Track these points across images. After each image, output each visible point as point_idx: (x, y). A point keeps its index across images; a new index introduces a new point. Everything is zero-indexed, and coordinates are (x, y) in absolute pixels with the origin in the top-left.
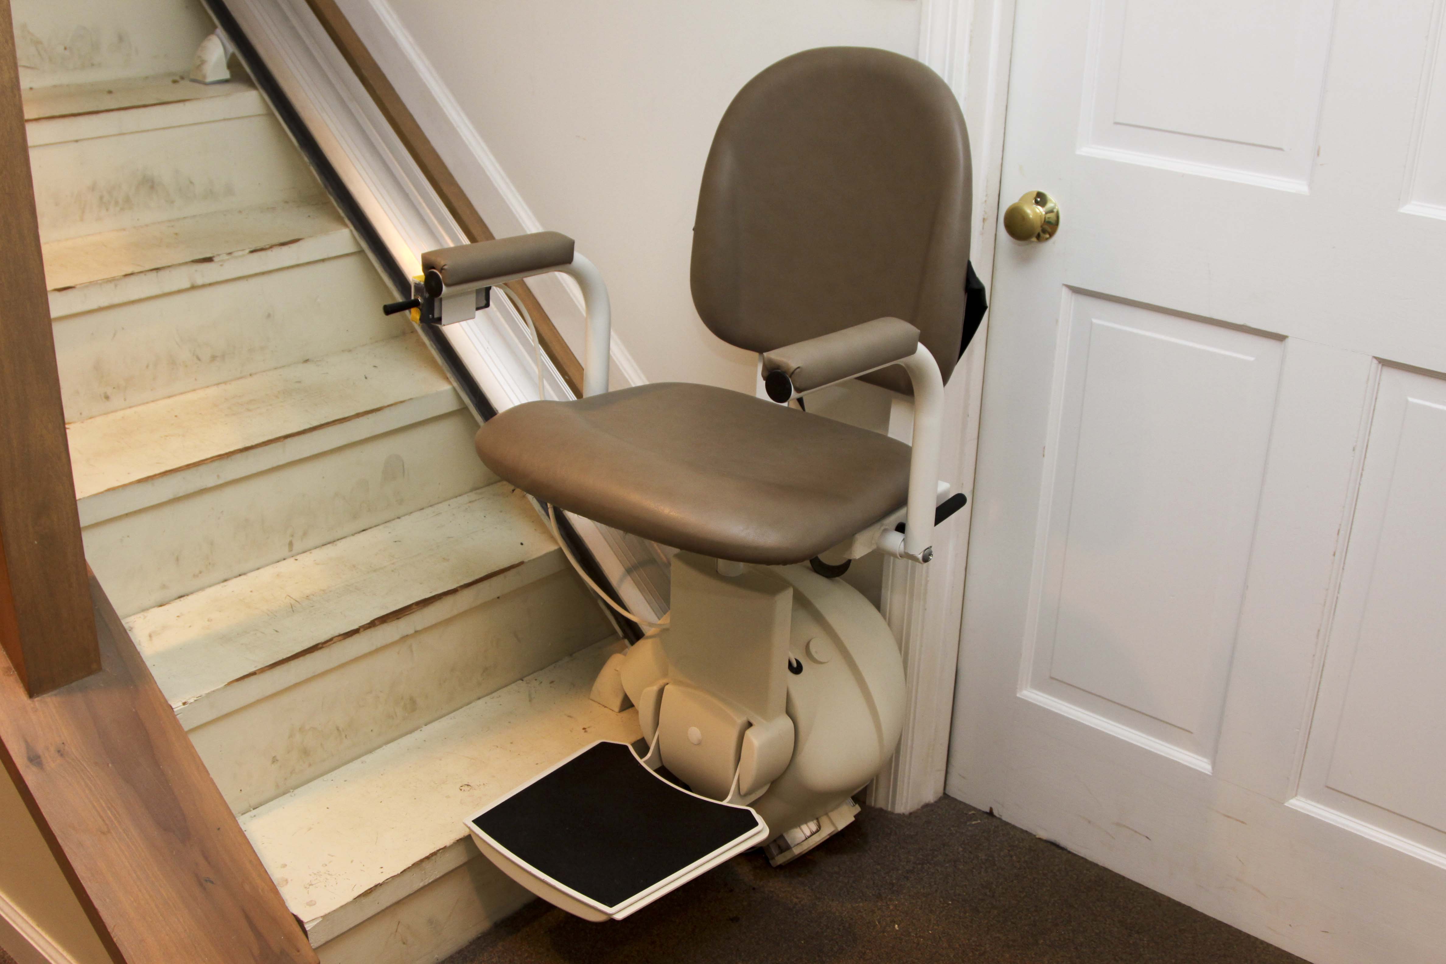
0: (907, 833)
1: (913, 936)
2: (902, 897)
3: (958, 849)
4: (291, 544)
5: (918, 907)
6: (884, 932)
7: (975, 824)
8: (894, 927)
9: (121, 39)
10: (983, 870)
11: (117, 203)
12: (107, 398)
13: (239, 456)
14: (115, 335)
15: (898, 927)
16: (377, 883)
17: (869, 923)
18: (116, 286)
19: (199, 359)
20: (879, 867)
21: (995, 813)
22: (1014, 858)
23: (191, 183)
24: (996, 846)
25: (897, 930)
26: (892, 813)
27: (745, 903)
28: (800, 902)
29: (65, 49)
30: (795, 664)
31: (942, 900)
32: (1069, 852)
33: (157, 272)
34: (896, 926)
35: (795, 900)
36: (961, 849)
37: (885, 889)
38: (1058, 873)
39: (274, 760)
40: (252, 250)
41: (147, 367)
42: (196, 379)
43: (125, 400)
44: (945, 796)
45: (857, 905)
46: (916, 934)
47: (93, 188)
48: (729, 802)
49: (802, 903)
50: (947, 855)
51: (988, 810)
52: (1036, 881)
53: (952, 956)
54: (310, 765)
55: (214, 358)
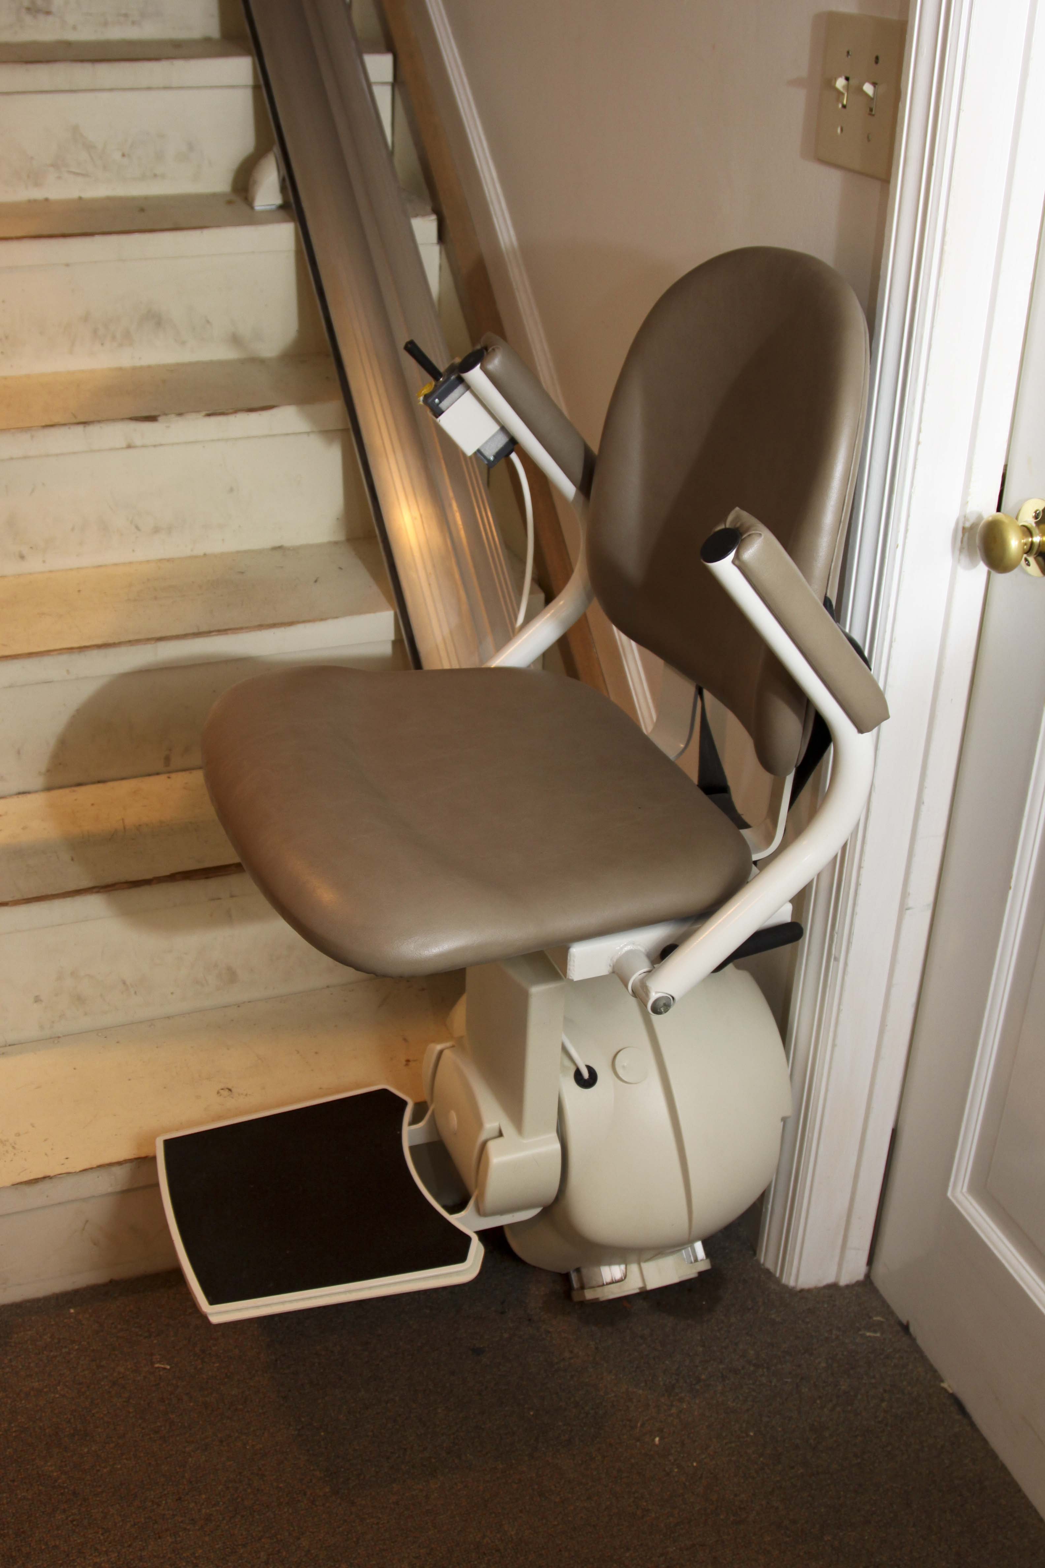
0: (773, 1316)
1: (670, 1461)
2: (697, 1401)
3: (819, 1363)
4: (167, 759)
5: (707, 1424)
6: (638, 1440)
7: (870, 1336)
8: (653, 1440)
9: (191, 147)
10: (830, 1405)
11: (114, 338)
12: (22, 557)
13: (95, 652)
14: (33, 491)
15: (660, 1440)
17: (630, 1420)
19: (137, 528)
20: (700, 1349)
21: (912, 1329)
22: (884, 1405)
23: (208, 322)
24: (874, 1377)
25: (655, 1445)
26: (778, 1281)
27: (506, 1335)
28: (570, 1358)
29: (123, 155)
30: (586, 1074)
31: (744, 1425)
32: (972, 1424)
33: (85, 427)
34: (657, 1439)
35: (567, 1355)
36: (823, 1365)
37: (686, 1382)
38: (926, 1449)
39: (37, 1000)
41: (73, 529)
42: (133, 551)
43: (44, 562)
44: (867, 1282)
45: (635, 1390)
46: (675, 1460)
47: (86, 318)
48: (457, 1219)
49: (572, 1361)
50: (799, 1366)
51: (905, 1322)
52: (889, 1448)
53: (696, 1509)
54: (86, 1014)
55: (156, 530)
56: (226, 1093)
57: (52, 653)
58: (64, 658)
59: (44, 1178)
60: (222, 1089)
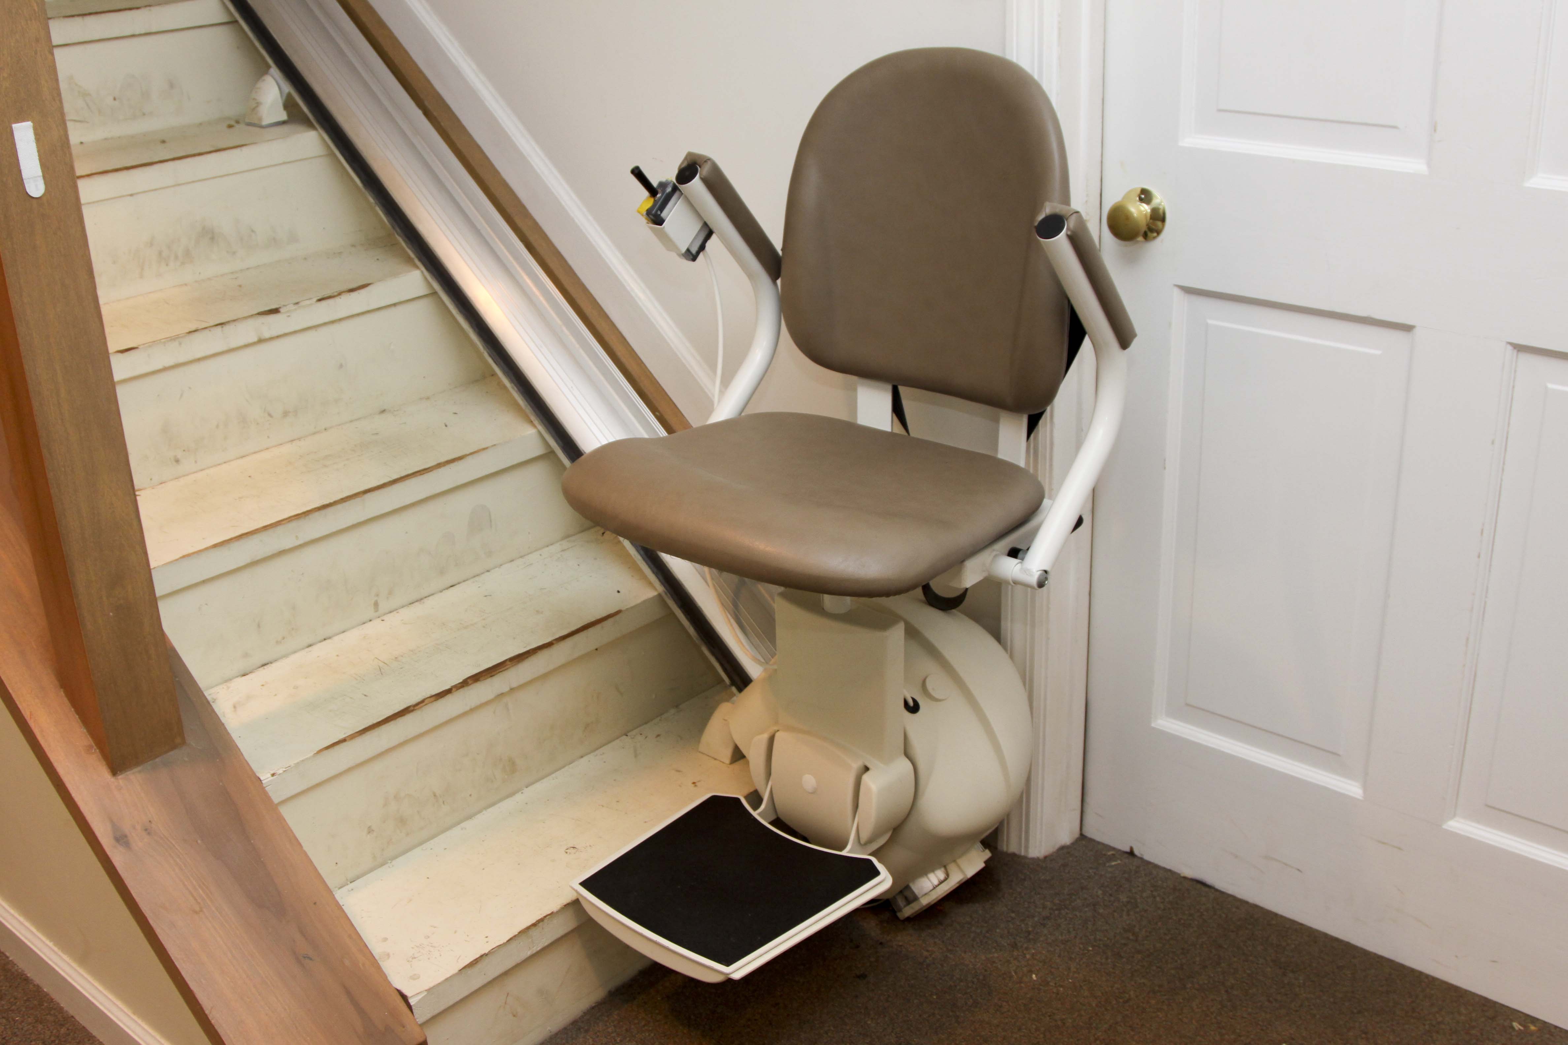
0: (1043, 877)
1: (1052, 986)
2: (1039, 945)
3: (1097, 892)
4: (376, 604)
5: (1057, 955)
6: (1021, 982)
7: (1115, 865)
8: (1032, 978)
9: (172, 86)
10: (1125, 913)
11: (176, 257)
12: (177, 461)
13: (317, 514)
14: (181, 396)
15: (1036, 977)
16: (483, 953)
17: (1005, 974)
18: (180, 344)
19: (270, 415)
20: (1013, 915)
21: (1136, 852)
22: (1158, 899)
23: (253, 231)
24: (1138, 886)
25: (1035, 981)
26: (1025, 857)
27: (872, 959)
28: (930, 955)
29: (115, 99)
30: (911, 703)
31: (1081, 946)
32: (1217, 890)
33: (222, 327)
34: (1034, 976)
35: (925, 953)
36: (1100, 892)
37: (1021, 937)
38: (1205, 913)
39: (370, 830)
40: (319, 298)
41: (217, 426)
42: (268, 437)
43: (196, 462)
44: (1082, 837)
45: (991, 955)
46: (1055, 984)
47: (150, 244)
48: (848, 852)
49: (933, 956)
50: (1085, 899)
51: (1128, 850)
52: (1182, 921)
53: (1094, 1005)
54: (407, 834)
55: (286, 414)
56: (572, 850)
57: (283, 522)
58: (293, 524)
59: (482, 956)
60: (567, 849)
